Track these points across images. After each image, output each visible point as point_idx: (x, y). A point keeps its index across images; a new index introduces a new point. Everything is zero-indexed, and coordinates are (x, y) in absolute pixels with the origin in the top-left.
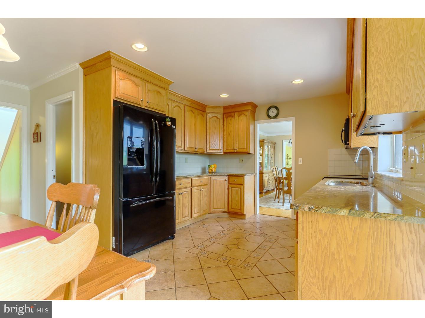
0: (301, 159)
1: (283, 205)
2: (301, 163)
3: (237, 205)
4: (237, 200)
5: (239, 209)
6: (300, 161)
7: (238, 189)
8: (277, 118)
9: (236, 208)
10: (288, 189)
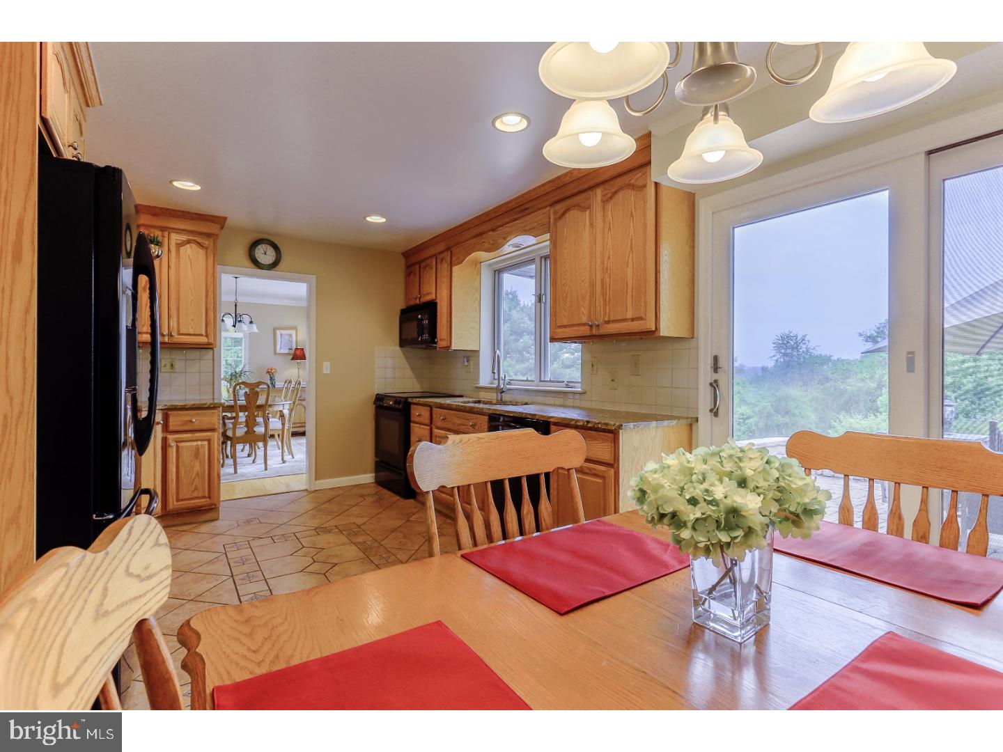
0: (329, 363)
1: (236, 472)
2: (328, 372)
3: (196, 489)
4: (197, 474)
5: (204, 497)
6: (326, 368)
7: (199, 443)
8: (275, 269)
9: (196, 494)
10: (246, 432)
